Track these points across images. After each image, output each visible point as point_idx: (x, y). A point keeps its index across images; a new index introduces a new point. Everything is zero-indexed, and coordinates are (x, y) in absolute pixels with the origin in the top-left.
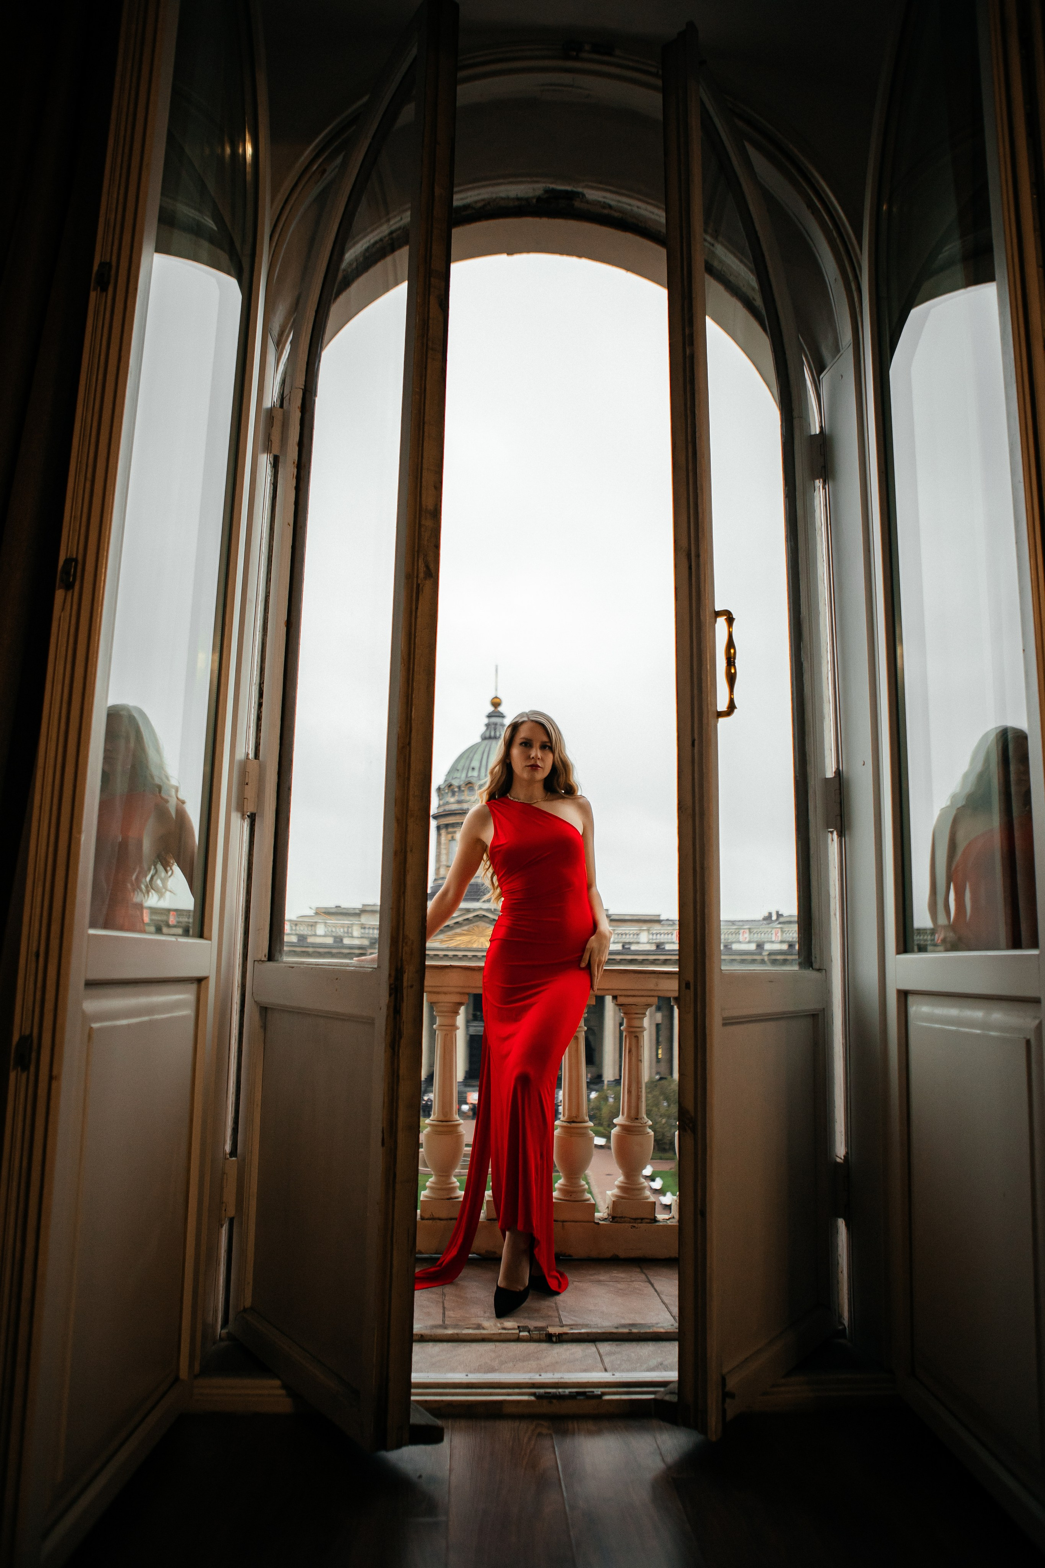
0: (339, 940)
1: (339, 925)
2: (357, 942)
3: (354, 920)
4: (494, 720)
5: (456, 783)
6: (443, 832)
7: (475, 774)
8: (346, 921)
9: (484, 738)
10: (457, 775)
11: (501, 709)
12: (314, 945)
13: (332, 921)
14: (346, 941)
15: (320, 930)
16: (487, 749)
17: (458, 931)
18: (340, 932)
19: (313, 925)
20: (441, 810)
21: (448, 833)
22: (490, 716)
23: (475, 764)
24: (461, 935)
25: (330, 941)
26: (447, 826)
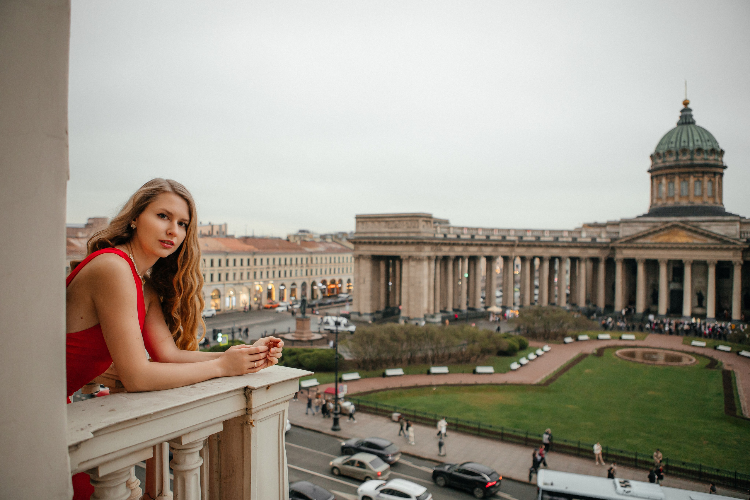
0: (594, 239)
1: (594, 231)
2: (604, 240)
3: (603, 229)
4: (685, 113)
5: (661, 152)
6: (655, 180)
7: (673, 145)
8: (598, 230)
9: (679, 124)
10: (662, 147)
11: (690, 106)
12: (580, 243)
13: (592, 230)
14: (598, 240)
15: (584, 234)
16: (681, 131)
17: (662, 233)
18: (595, 235)
19: (580, 232)
20: (654, 167)
21: (657, 180)
22: (682, 111)
23: (673, 139)
24: (663, 235)
25: (589, 240)
26: (657, 176)
